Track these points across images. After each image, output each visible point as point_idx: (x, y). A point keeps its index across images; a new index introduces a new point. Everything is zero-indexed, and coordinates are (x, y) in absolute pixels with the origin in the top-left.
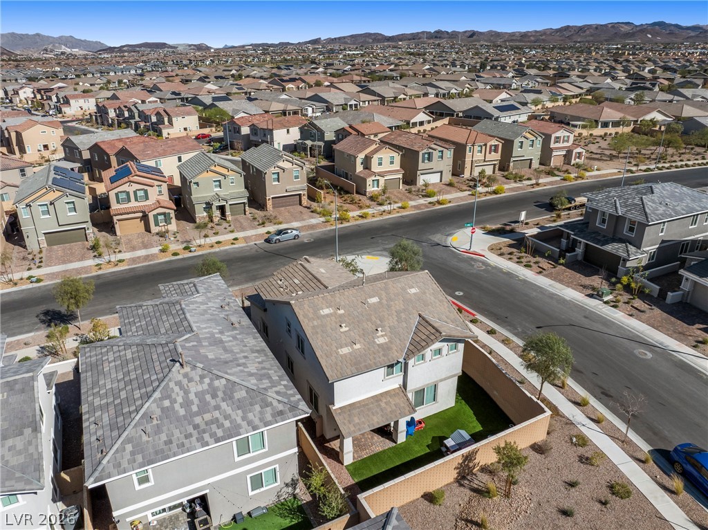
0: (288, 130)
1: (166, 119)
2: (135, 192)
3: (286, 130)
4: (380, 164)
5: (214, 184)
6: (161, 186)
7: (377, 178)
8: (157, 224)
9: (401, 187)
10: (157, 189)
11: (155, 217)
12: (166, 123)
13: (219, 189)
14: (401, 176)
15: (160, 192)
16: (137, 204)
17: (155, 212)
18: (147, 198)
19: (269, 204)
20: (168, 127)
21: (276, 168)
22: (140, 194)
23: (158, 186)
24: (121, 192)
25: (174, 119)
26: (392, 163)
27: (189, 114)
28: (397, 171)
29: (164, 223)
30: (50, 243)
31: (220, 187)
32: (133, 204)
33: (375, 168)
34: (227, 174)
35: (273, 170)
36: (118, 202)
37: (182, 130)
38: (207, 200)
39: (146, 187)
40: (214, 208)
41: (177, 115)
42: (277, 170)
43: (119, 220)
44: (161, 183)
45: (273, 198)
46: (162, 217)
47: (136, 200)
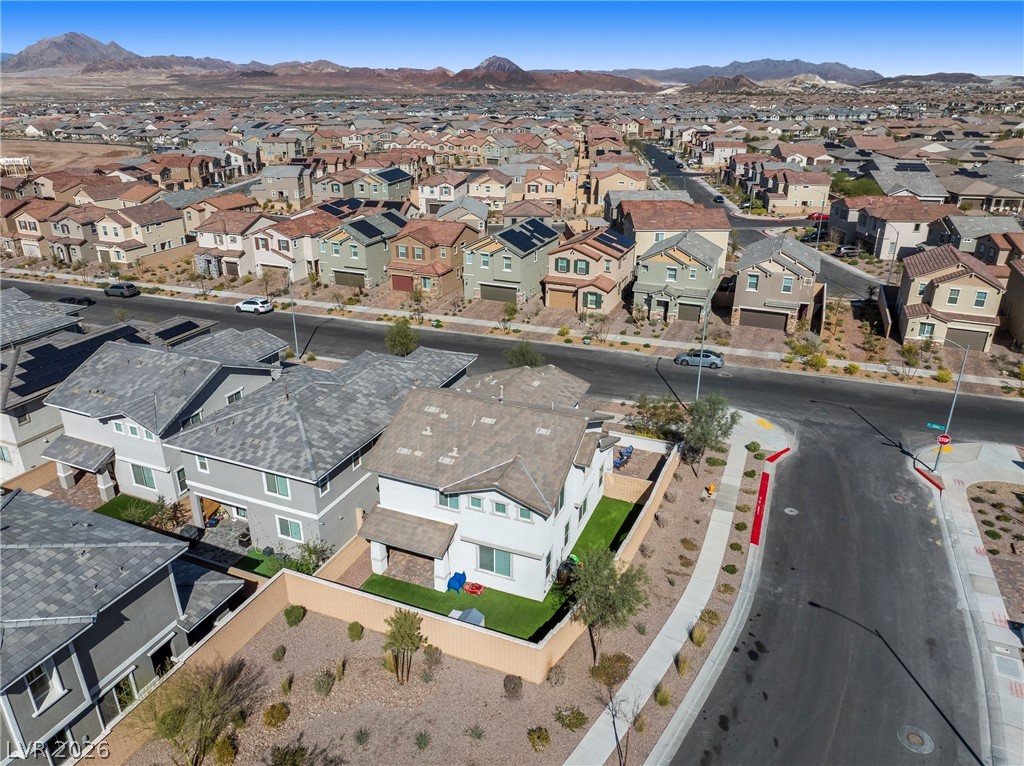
0: (917, 228)
1: (781, 186)
2: (576, 262)
3: (913, 225)
4: (953, 300)
5: (669, 272)
6: (610, 261)
7: (931, 321)
8: (585, 304)
9: (987, 350)
10: (605, 264)
11: (585, 295)
12: (780, 191)
13: (673, 280)
14: (991, 330)
15: (608, 268)
16: (575, 276)
17: (586, 290)
18: (587, 273)
19: (736, 317)
20: (781, 197)
21: (756, 269)
22: (581, 265)
23: (607, 261)
24: (561, 259)
25: (791, 188)
26: (979, 303)
27: (816, 182)
28: (987, 320)
29: (594, 307)
30: (485, 296)
31: (675, 277)
32: (571, 275)
33: (940, 304)
34: (688, 263)
35: (750, 271)
36: (556, 269)
37: (799, 204)
38: (651, 291)
39: (588, 259)
40: (654, 303)
41: (798, 182)
42: (757, 272)
43: (551, 290)
44: (611, 258)
45: (742, 310)
46: (594, 298)
47: (575, 271)
